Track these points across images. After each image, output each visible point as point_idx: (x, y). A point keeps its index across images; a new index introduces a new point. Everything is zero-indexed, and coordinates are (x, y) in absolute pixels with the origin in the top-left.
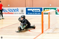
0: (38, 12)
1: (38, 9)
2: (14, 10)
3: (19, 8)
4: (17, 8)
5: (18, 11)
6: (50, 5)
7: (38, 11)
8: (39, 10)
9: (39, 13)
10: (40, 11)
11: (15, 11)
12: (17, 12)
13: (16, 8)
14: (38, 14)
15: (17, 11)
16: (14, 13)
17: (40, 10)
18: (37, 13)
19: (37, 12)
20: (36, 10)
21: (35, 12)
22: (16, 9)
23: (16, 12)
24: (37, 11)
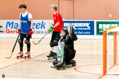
0: (86, 29)
1: (85, 24)
2: (35, 25)
3: (45, 21)
4: (43, 22)
5: (43, 27)
6: (110, 16)
7: (84, 27)
8: (87, 25)
9: (88, 33)
10: (89, 28)
11: (38, 27)
12: (43, 30)
13: (40, 21)
14: (85, 33)
15: (41, 28)
16: (35, 32)
17: (89, 25)
18: (82, 33)
19: (84, 29)
20: (80, 25)
21: (79, 29)
22: (40, 24)
23: (40, 30)
24: (82, 27)
